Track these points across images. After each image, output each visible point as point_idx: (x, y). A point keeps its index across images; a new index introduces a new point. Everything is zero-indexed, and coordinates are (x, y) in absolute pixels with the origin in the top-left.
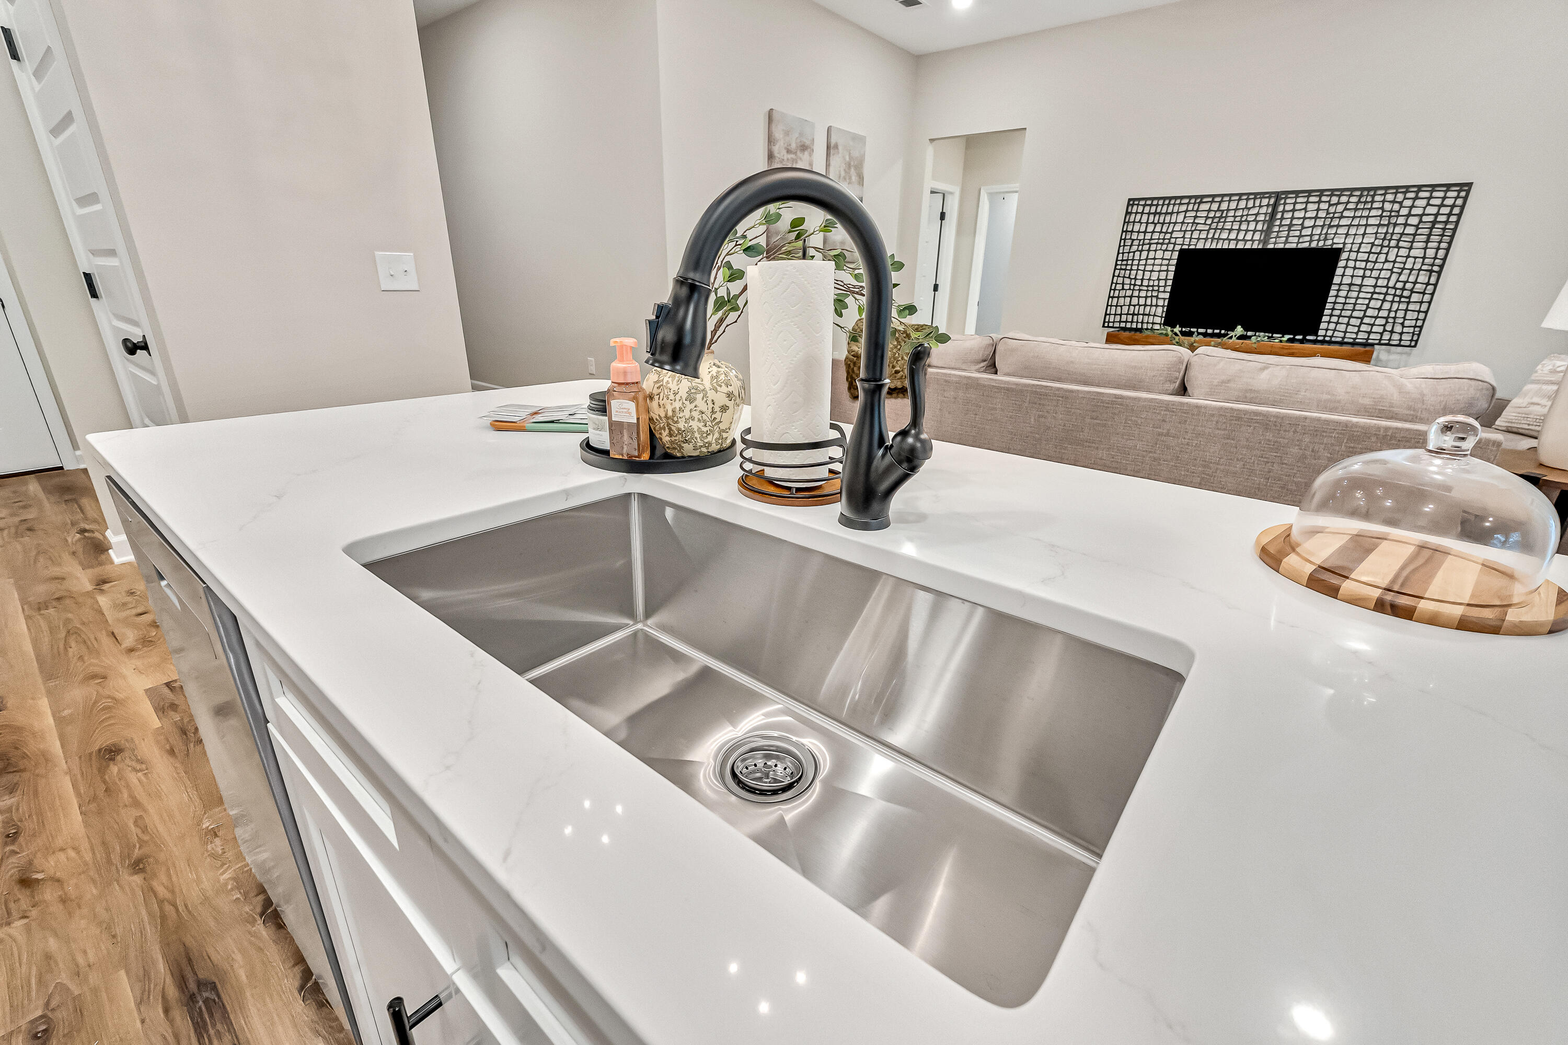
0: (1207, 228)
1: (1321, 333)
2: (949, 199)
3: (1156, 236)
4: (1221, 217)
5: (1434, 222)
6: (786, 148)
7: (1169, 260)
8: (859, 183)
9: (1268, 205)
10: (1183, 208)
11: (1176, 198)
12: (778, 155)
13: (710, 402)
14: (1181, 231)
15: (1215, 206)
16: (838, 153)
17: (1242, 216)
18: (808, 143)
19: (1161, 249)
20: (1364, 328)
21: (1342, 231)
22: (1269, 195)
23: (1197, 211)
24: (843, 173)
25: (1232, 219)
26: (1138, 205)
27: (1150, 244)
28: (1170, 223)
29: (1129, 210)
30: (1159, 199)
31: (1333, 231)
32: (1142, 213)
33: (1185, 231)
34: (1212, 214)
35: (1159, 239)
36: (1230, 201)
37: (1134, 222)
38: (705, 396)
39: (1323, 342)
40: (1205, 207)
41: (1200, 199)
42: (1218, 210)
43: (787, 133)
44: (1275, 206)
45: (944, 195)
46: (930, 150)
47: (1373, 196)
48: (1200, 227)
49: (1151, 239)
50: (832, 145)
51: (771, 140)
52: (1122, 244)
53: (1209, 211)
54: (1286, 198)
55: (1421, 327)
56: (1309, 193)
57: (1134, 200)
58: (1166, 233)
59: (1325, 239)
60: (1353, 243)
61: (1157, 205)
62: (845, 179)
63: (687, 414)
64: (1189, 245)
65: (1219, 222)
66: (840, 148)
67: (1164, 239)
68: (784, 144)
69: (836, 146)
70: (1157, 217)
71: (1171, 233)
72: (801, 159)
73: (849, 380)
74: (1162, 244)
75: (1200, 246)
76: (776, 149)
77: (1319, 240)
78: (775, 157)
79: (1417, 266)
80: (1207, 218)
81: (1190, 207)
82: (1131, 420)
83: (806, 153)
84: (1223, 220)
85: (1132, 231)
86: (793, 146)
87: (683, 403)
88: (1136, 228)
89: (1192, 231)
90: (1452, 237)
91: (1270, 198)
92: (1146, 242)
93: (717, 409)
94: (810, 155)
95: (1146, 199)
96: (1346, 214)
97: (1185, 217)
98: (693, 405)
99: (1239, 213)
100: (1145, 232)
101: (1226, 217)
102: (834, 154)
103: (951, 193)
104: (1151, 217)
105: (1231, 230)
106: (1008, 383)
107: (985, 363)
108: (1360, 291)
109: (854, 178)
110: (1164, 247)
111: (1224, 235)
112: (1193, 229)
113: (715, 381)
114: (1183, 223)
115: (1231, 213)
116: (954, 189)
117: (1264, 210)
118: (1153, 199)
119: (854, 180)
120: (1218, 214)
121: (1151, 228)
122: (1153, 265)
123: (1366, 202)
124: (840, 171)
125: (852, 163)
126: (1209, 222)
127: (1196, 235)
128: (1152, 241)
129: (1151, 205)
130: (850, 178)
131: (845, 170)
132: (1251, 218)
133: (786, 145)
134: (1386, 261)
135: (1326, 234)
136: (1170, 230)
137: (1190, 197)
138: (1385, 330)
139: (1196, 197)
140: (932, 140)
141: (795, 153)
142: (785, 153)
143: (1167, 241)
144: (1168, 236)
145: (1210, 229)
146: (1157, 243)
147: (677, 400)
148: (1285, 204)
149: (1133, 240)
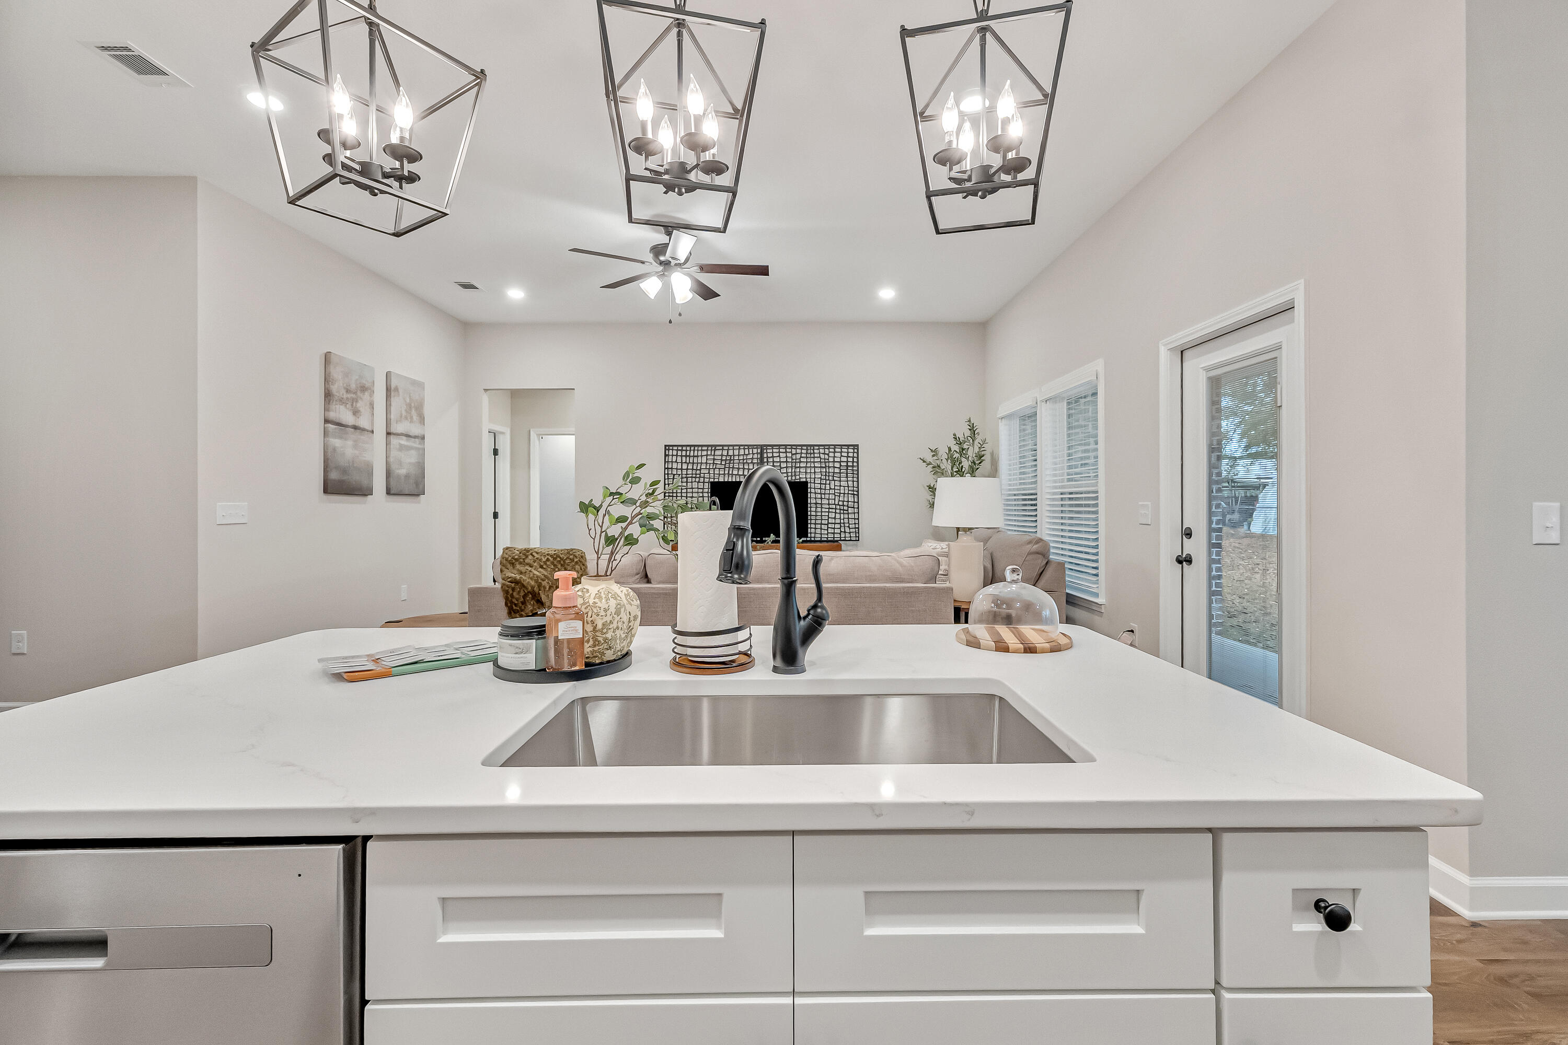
0: (723, 467)
1: (809, 535)
2: (500, 439)
3: (690, 472)
4: (730, 460)
5: (847, 466)
6: (345, 388)
7: (703, 489)
8: (421, 423)
9: (757, 453)
10: (704, 453)
11: (698, 446)
12: (337, 394)
13: (628, 614)
14: (706, 468)
15: (725, 453)
16: (399, 395)
17: (743, 460)
18: (367, 385)
19: (695, 481)
20: (830, 530)
21: (803, 470)
22: (757, 446)
23: (714, 455)
24: (404, 413)
25: (738, 461)
26: (673, 450)
27: (687, 478)
28: (698, 463)
29: (667, 453)
30: (687, 446)
31: (798, 470)
32: (677, 455)
33: (709, 469)
34: (724, 458)
35: (692, 474)
36: (733, 449)
37: (672, 462)
38: (625, 610)
39: (811, 541)
40: (718, 453)
41: (714, 447)
42: (728, 455)
43: (346, 375)
44: (762, 453)
45: (495, 434)
46: (485, 398)
47: (813, 450)
48: (718, 466)
49: (687, 474)
50: (393, 387)
51: (327, 379)
52: (666, 478)
53: (722, 455)
54: (767, 449)
55: (858, 528)
56: (779, 446)
57: (669, 446)
58: (697, 470)
59: (795, 475)
60: (810, 478)
61: (686, 451)
62: (406, 418)
63: (615, 625)
64: (714, 479)
65: (730, 463)
66: (401, 391)
67: (696, 474)
68: (343, 384)
69: (397, 389)
70: (688, 458)
71: (700, 470)
72: (361, 399)
73: (509, 605)
74: (696, 478)
75: (721, 480)
76: (334, 388)
77: (792, 476)
78: (333, 395)
79: (846, 492)
80: (722, 460)
81: (709, 453)
82: (763, 605)
83: (366, 393)
84: (732, 462)
85: (672, 468)
86: (353, 386)
87: (613, 617)
88: (675, 466)
89: (714, 469)
90: (858, 474)
91: (757, 448)
92: (684, 476)
93: (632, 619)
94: (371, 396)
95: (677, 446)
96: (802, 460)
97: (707, 459)
98: (619, 617)
99: (741, 458)
100: (682, 469)
101: (734, 460)
102: (394, 396)
103: (503, 433)
104: (684, 459)
105: (739, 469)
106: (663, 589)
107: (638, 575)
108: (822, 508)
109: (415, 418)
110: (697, 480)
111: (735, 472)
112: (714, 467)
113: (628, 597)
114: (706, 463)
115: (736, 458)
116: (504, 429)
117: (755, 456)
118: (682, 446)
119: (415, 419)
120: (728, 458)
121: (685, 466)
122: (692, 493)
123: (811, 454)
124: (401, 411)
125: (413, 405)
126: (723, 463)
127: (717, 471)
128: (688, 476)
129: (682, 450)
130: (412, 418)
131: (406, 410)
132: (750, 461)
133: (345, 385)
134: (830, 489)
135: (795, 472)
136: (699, 468)
137: (708, 446)
138: (841, 532)
139: (712, 446)
140: (486, 390)
141: (355, 393)
142: (345, 393)
143: (698, 476)
144: (698, 472)
145: (725, 467)
146: (692, 477)
147: (608, 615)
148: (767, 453)
149: (674, 475)
